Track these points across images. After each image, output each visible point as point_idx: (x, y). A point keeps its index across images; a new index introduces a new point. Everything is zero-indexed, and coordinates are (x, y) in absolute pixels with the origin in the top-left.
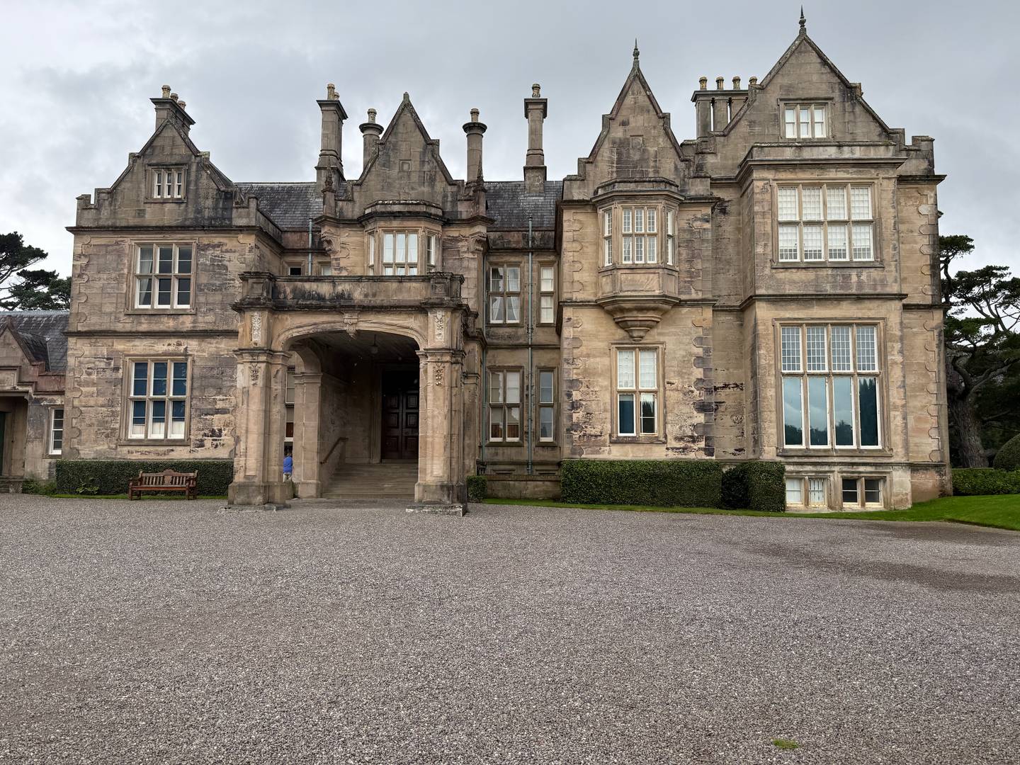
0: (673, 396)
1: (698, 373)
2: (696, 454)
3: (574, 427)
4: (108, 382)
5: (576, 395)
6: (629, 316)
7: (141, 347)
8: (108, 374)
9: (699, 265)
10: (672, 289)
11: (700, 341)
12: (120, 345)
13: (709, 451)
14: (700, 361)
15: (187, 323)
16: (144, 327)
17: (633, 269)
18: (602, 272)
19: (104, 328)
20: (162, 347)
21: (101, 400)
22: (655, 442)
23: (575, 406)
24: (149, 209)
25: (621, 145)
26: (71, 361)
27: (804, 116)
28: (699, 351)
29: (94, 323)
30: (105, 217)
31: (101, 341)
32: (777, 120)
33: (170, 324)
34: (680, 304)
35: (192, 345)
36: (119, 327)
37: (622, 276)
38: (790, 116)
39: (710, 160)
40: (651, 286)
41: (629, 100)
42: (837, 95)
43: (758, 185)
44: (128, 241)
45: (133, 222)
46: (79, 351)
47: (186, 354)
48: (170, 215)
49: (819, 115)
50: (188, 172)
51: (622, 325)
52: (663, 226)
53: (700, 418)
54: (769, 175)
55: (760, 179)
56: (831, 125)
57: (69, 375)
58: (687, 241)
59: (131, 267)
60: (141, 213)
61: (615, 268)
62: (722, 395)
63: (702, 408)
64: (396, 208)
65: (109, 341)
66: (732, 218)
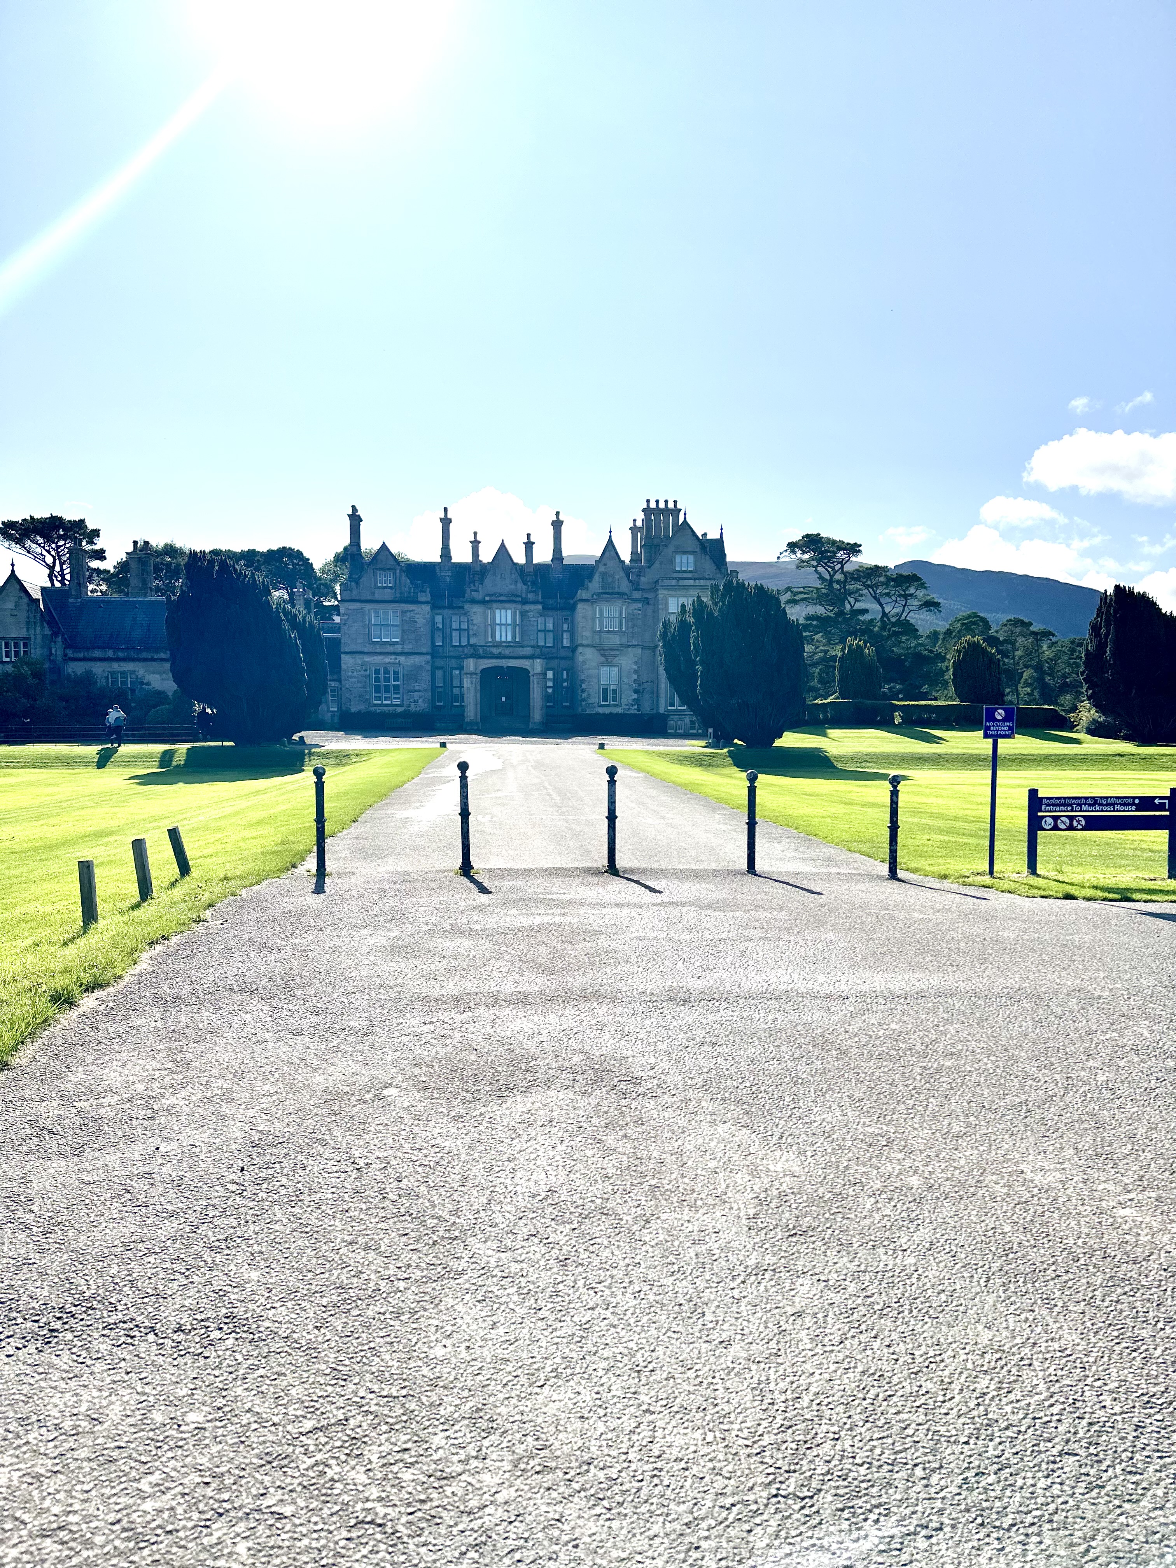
0: (624, 687)
1: (635, 677)
2: (633, 710)
3: (584, 700)
4: (362, 676)
5: (584, 686)
6: (607, 653)
7: (378, 659)
8: (362, 673)
9: (636, 629)
10: (624, 640)
11: (636, 663)
12: (367, 659)
13: (639, 710)
14: (636, 672)
15: (399, 648)
16: (378, 650)
17: (609, 632)
18: (595, 632)
19: (359, 650)
20: (387, 660)
21: (359, 685)
22: (615, 706)
23: (583, 691)
24: (377, 591)
25: (604, 575)
26: (344, 666)
27: (684, 558)
28: (635, 667)
29: (352, 647)
30: (355, 594)
31: (358, 656)
32: (672, 561)
33: (390, 649)
34: (629, 646)
35: (402, 659)
36: (366, 650)
37: (604, 635)
38: (678, 559)
39: (642, 579)
40: (616, 640)
41: (607, 554)
42: (698, 550)
43: (660, 596)
44: (368, 607)
45: (369, 598)
46: (347, 661)
47: (399, 663)
48: (388, 594)
49: (691, 558)
50: (395, 574)
51: (603, 655)
52: (621, 614)
53: (635, 696)
54: (666, 592)
55: (662, 593)
56: (695, 565)
57: (343, 673)
58: (631, 618)
59: (370, 620)
60: (373, 593)
61: (600, 631)
62: (645, 685)
63: (636, 691)
64: (502, 598)
65: (361, 656)
66: (651, 607)
